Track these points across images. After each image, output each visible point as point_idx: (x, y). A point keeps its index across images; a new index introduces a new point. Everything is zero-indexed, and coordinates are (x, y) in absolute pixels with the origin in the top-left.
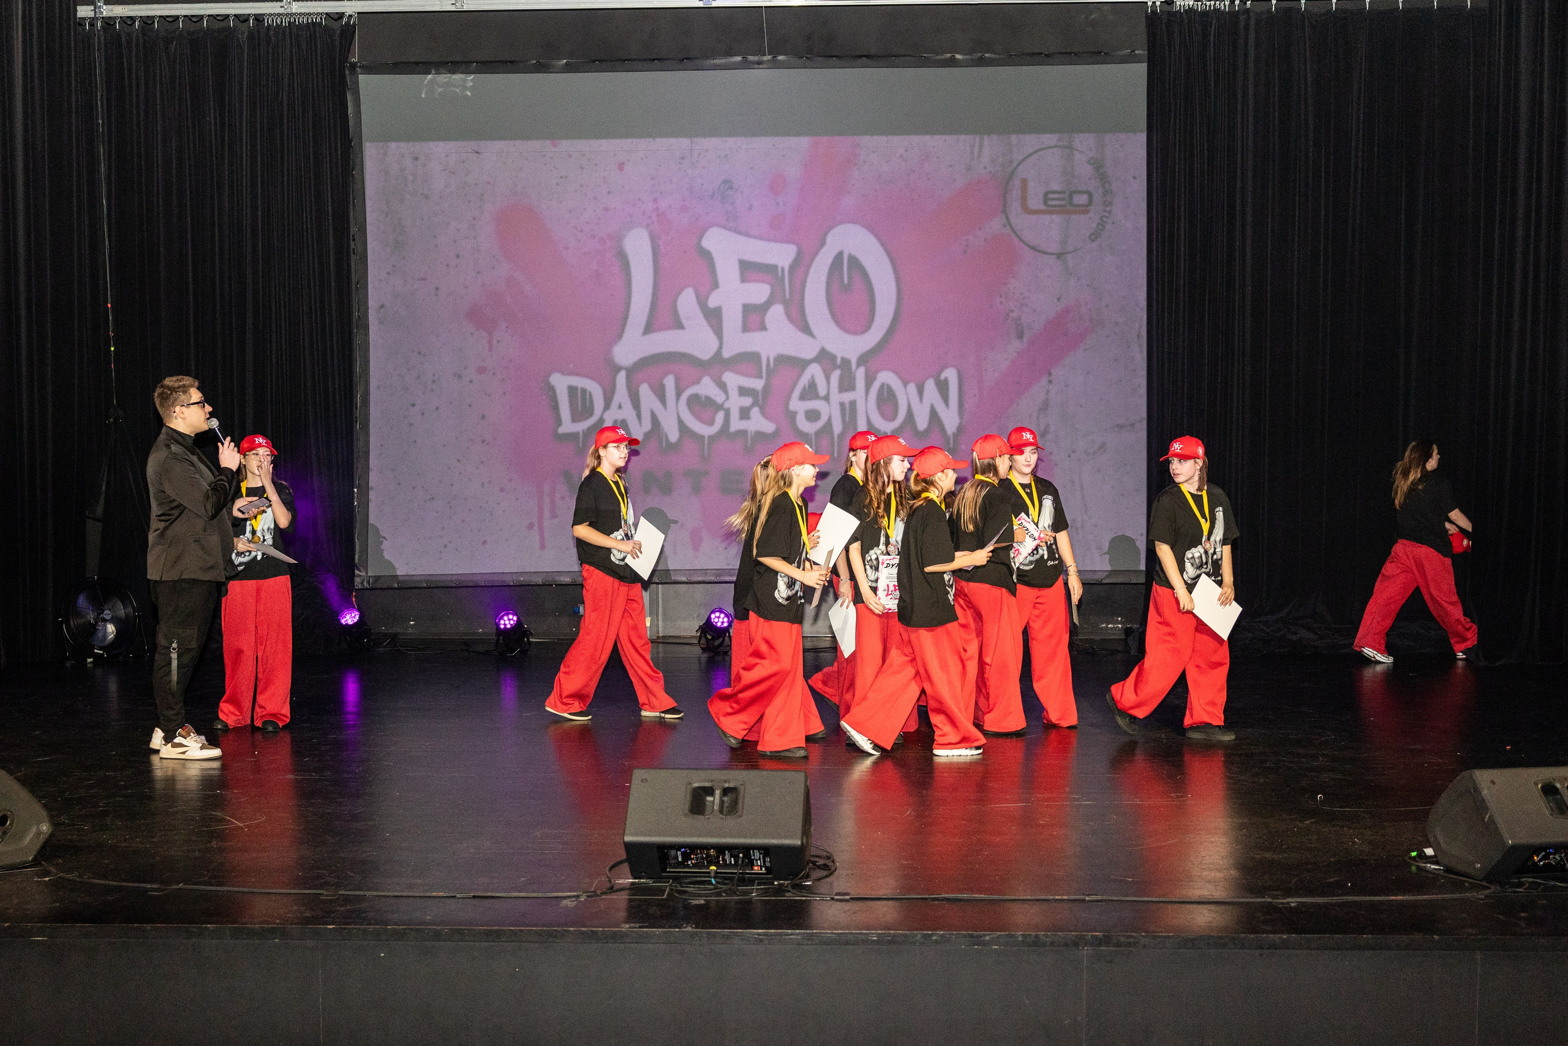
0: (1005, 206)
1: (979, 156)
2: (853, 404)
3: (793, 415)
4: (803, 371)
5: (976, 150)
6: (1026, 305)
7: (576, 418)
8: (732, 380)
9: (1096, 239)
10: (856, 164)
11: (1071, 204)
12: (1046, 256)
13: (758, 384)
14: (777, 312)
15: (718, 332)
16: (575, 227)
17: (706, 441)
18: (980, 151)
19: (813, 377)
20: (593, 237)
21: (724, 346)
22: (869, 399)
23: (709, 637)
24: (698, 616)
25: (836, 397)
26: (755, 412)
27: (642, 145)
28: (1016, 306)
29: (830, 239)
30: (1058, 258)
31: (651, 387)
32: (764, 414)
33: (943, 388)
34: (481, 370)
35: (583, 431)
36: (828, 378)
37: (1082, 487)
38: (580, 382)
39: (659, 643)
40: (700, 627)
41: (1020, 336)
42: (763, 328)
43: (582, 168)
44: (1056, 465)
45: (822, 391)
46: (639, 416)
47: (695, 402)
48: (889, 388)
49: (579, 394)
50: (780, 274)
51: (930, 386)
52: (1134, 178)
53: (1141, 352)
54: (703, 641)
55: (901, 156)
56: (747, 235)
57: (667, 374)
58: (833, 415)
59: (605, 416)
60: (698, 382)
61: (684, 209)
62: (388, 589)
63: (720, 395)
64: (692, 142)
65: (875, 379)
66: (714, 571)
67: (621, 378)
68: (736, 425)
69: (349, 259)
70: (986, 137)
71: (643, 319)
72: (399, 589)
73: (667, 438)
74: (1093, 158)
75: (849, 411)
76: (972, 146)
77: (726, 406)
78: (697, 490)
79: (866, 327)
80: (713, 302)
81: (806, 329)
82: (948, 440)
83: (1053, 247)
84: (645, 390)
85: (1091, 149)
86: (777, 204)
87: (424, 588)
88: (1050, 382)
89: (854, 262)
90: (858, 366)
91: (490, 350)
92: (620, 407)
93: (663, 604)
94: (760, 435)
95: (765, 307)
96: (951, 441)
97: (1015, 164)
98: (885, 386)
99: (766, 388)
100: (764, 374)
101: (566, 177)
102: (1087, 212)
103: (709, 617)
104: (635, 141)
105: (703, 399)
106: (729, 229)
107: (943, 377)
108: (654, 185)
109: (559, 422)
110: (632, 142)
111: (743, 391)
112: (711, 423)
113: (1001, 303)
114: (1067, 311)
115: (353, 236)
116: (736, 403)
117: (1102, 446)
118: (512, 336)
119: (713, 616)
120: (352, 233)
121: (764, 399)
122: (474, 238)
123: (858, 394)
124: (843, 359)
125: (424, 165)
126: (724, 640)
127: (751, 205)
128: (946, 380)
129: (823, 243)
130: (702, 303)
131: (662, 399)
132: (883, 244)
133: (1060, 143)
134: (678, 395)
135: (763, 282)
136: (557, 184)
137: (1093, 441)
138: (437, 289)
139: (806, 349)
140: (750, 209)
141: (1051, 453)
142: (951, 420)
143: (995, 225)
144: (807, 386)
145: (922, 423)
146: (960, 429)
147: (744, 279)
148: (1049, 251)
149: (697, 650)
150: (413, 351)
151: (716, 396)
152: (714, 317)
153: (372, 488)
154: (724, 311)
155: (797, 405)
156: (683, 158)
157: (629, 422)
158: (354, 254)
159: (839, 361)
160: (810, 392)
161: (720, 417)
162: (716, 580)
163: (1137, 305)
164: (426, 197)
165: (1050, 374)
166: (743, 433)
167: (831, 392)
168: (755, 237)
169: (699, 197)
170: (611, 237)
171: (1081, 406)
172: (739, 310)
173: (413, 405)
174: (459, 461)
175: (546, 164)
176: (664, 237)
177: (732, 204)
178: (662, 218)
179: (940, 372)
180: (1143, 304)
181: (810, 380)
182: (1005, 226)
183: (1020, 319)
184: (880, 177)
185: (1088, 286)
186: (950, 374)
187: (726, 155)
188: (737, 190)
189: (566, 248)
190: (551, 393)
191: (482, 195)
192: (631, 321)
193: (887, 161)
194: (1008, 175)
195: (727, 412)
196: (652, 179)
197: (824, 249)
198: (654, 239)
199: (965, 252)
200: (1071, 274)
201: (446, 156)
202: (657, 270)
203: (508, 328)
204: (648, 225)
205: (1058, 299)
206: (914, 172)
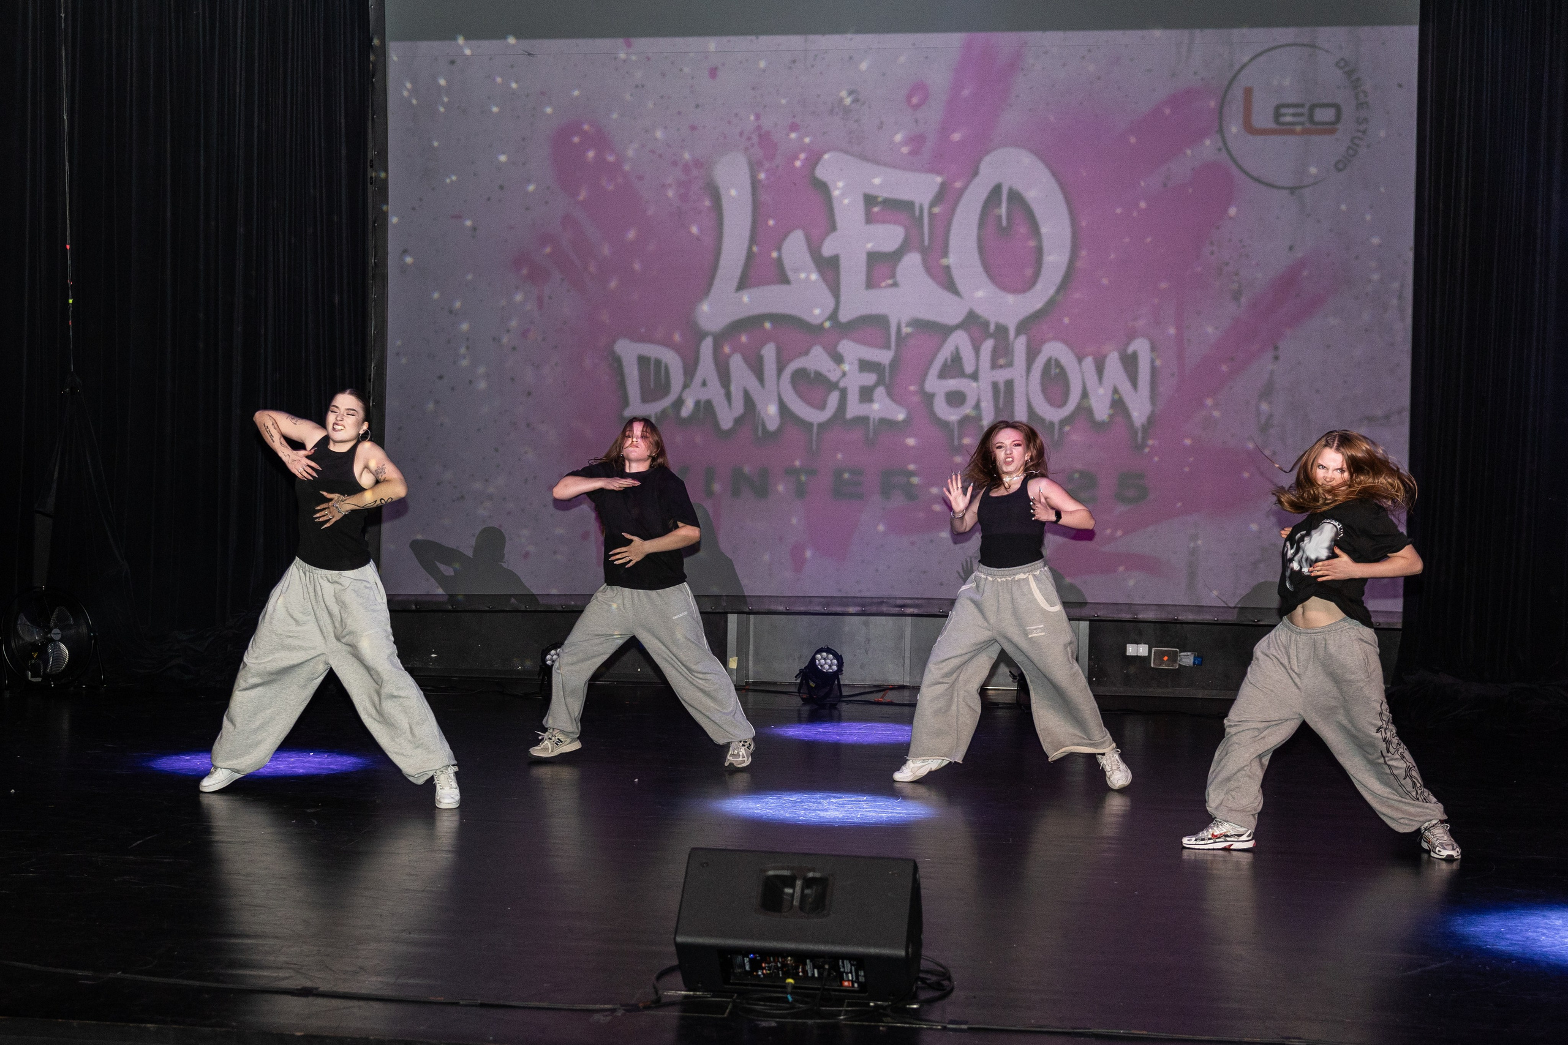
1: (1187, 59)
2: (1009, 384)
3: (929, 398)
4: (944, 341)
5: (1184, 50)
6: (1247, 256)
7: (647, 396)
8: (851, 350)
10: (1023, 69)
12: (1275, 191)
13: (884, 357)
14: (912, 261)
15: (835, 289)
16: (653, 152)
17: (815, 429)
18: (1190, 50)
19: (957, 349)
20: (675, 163)
21: (842, 306)
22: (1031, 378)
23: (812, 685)
24: (800, 657)
25: (987, 375)
26: (880, 391)
27: (741, 44)
28: (1231, 257)
29: (984, 167)
30: (1292, 193)
31: (746, 360)
32: (890, 394)
33: (1130, 363)
34: (529, 333)
35: (656, 414)
36: (977, 350)
38: (653, 351)
39: (748, 690)
40: (801, 671)
41: (1236, 296)
42: (894, 283)
43: (663, 75)
45: (969, 368)
46: (728, 396)
47: (801, 378)
48: (1058, 364)
49: (652, 367)
50: (917, 213)
51: (1113, 361)
52: (1400, 86)
53: (1403, 320)
54: (804, 690)
55: (1083, 58)
56: (875, 162)
57: (765, 344)
58: (982, 398)
59: (685, 395)
60: (807, 353)
61: (794, 128)
62: (404, 611)
63: (835, 370)
64: (806, 41)
65: (1039, 352)
66: (822, 600)
67: (707, 347)
68: (854, 408)
69: (365, 190)
70: (1197, 32)
71: (738, 273)
72: (417, 611)
73: (764, 425)
75: (1004, 393)
76: (1179, 44)
77: (842, 385)
78: (801, 491)
79: (1029, 285)
80: (828, 249)
81: (950, 286)
82: (1136, 433)
84: (737, 364)
85: (1341, 48)
86: (916, 121)
87: (449, 611)
88: (1276, 358)
89: (1015, 197)
90: (1017, 334)
91: (541, 306)
92: (704, 384)
93: (755, 641)
94: (887, 424)
95: (896, 256)
96: (1140, 435)
97: (1236, 67)
98: (1053, 362)
99: (895, 363)
100: (893, 345)
101: (643, 86)
103: (813, 659)
104: (733, 38)
105: (812, 375)
106: (852, 155)
107: (1130, 350)
108: (755, 97)
109: (625, 402)
110: (729, 41)
111: (865, 366)
112: (822, 407)
113: (1212, 253)
114: (1302, 264)
115: (371, 161)
116: (855, 380)
118: (569, 291)
119: (819, 656)
120: (369, 157)
121: (891, 378)
122: (525, 163)
123: (1017, 372)
124: (997, 325)
125: (463, 69)
126: (831, 689)
127: (882, 123)
128: (1135, 356)
129: (975, 173)
130: (815, 251)
131: (759, 374)
132: (1054, 174)
133: (1300, 41)
134: (780, 370)
135: (895, 223)
136: (632, 95)
138: (476, 228)
139: (950, 311)
140: (880, 128)
142: (1139, 409)
143: (1206, 150)
144: (949, 360)
145: (1101, 410)
146: (1151, 420)
147: (870, 219)
149: (796, 702)
150: (442, 309)
151: (829, 371)
152: (829, 268)
154: (844, 264)
155: (935, 385)
156: (794, 61)
157: (715, 403)
158: (371, 183)
159: (992, 328)
160: (954, 367)
161: (833, 399)
162: (823, 611)
163: (1400, 256)
164: (467, 111)
165: (1276, 348)
166: (863, 420)
167: (980, 367)
168: (885, 165)
169: (813, 112)
170: (698, 164)
171: (1317, 391)
172: (863, 259)
173: (441, 377)
174: (496, 450)
175: (617, 69)
176: (767, 165)
177: (857, 121)
178: (765, 139)
179: (1128, 344)
180: (1410, 256)
181: (954, 352)
182: (1220, 150)
183: (1237, 274)
184: (1053, 86)
185: (1331, 230)
186: (1140, 346)
187: (851, 58)
188: (864, 103)
189: (640, 178)
190: (615, 365)
191: (534, 109)
192: (721, 272)
193: (1064, 65)
194: (1226, 83)
195: (844, 393)
196: (753, 89)
197: (977, 180)
198: (754, 167)
199: (1165, 185)
200: (1309, 215)
201: (491, 59)
202: (757, 207)
203: (563, 280)
204: (746, 149)
205: (1291, 248)
206: (1099, 78)
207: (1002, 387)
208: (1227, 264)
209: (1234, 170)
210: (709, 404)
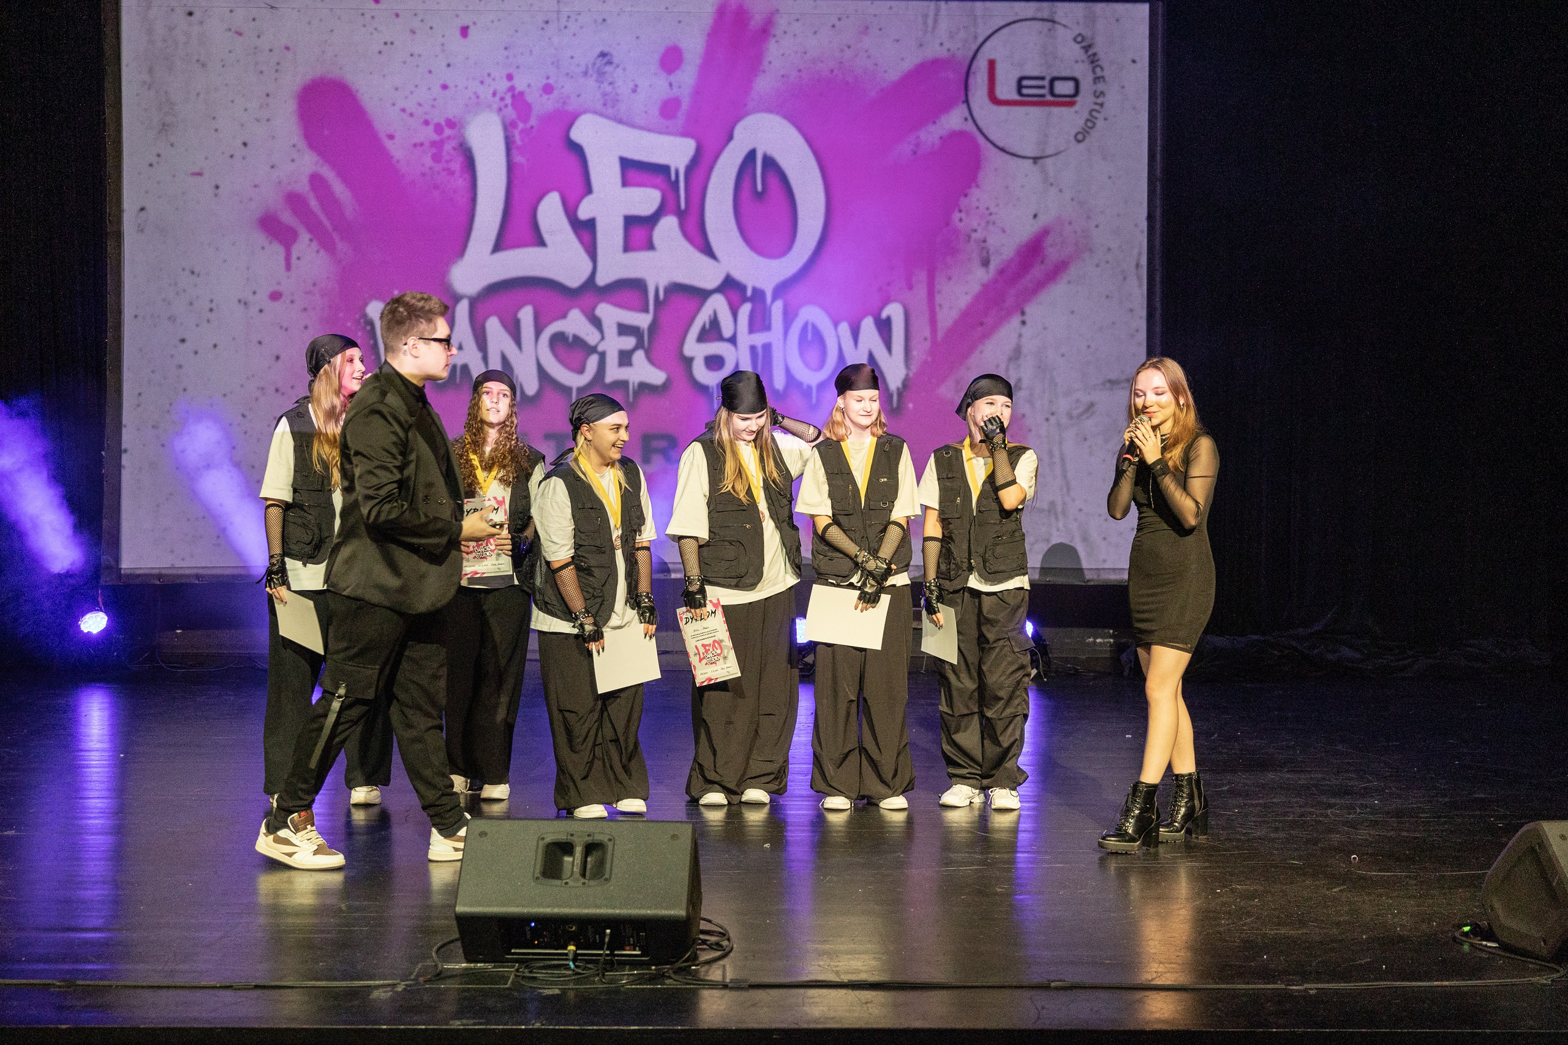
0: (967, 95)
1: (934, 28)
2: (767, 347)
3: (689, 361)
4: (702, 304)
5: (930, 21)
6: (994, 223)
8: (608, 313)
9: (1084, 137)
10: (774, 36)
11: (1052, 93)
12: (1020, 161)
13: (643, 320)
14: (669, 224)
15: (592, 252)
18: (936, 21)
19: (715, 313)
20: (426, 123)
21: (599, 270)
22: (788, 342)
25: (746, 339)
26: (639, 356)
28: (979, 225)
29: (739, 131)
30: (1035, 163)
31: (504, 324)
32: (650, 359)
33: (884, 327)
34: (275, 296)
36: (735, 314)
37: (1063, 460)
41: (985, 263)
42: (650, 246)
43: (413, 32)
44: (1030, 431)
45: (727, 332)
46: (485, 359)
47: (559, 342)
48: (814, 327)
50: (673, 177)
51: (868, 325)
52: (1135, 62)
53: (1140, 286)
55: (833, 26)
56: (632, 125)
57: (523, 305)
58: (741, 361)
60: (564, 316)
61: (548, 89)
63: (593, 333)
65: (796, 315)
67: (462, 310)
68: (614, 373)
70: (943, 4)
71: (492, 233)
72: (161, 585)
74: (1080, 35)
75: (762, 355)
76: (926, 16)
77: (600, 348)
79: (786, 248)
80: (585, 212)
81: (707, 250)
82: (891, 396)
83: (1030, 151)
84: (493, 326)
85: (1078, 23)
86: (671, 85)
87: (195, 585)
88: (1024, 323)
89: (770, 163)
90: (774, 299)
91: (288, 267)
94: (644, 387)
95: (651, 221)
96: (894, 398)
97: (980, 40)
98: (810, 327)
99: (653, 327)
100: (651, 307)
101: (392, 43)
102: (1071, 104)
105: (571, 339)
106: (608, 117)
107: (884, 315)
108: (507, 57)
111: (624, 330)
112: (581, 370)
113: (961, 220)
114: (1045, 232)
116: (614, 344)
117: (1092, 405)
118: (318, 252)
121: (650, 342)
122: (268, 120)
123: (774, 336)
124: (755, 289)
125: (201, 23)
127: (636, 86)
128: (888, 320)
129: (730, 137)
130: (571, 212)
131: (517, 338)
132: (808, 140)
133: (1039, 15)
134: (538, 332)
135: (651, 186)
136: (380, 52)
137: (1078, 401)
138: (217, 187)
139: (707, 275)
140: (634, 91)
141: (1024, 416)
142: (893, 373)
143: (954, 120)
144: (707, 326)
146: (906, 383)
147: (625, 183)
148: (1020, 153)
150: (184, 270)
151: (588, 335)
152: (585, 230)
153: (126, 451)
154: (600, 227)
155: (694, 348)
156: (547, 22)
157: (471, 363)
159: (749, 293)
160: (711, 332)
161: (592, 362)
163: (1136, 225)
164: (204, 65)
165: (1023, 313)
166: (622, 384)
167: (738, 331)
168: (641, 128)
169: (567, 74)
170: (451, 124)
171: (1063, 355)
172: (620, 223)
173: (183, 341)
174: (244, 416)
175: (364, 26)
176: (521, 126)
177: (611, 84)
178: (519, 100)
179: (882, 308)
180: (1144, 225)
181: (712, 317)
182: (966, 119)
183: (985, 241)
184: (805, 53)
185: (1072, 200)
186: (894, 311)
187: (604, 20)
188: (618, 66)
189: (391, 137)
190: (368, 328)
191: (278, 64)
192: (475, 234)
193: (815, 33)
194: (971, 54)
195: (602, 356)
196: (506, 48)
197: (732, 145)
198: (508, 127)
199: (915, 153)
200: (1052, 184)
201: (231, 11)
202: (511, 167)
203: (311, 240)
204: (500, 109)
205: (1035, 216)
206: (849, 47)
207: (760, 350)
208: (975, 231)
209: (981, 140)
210: (465, 368)
